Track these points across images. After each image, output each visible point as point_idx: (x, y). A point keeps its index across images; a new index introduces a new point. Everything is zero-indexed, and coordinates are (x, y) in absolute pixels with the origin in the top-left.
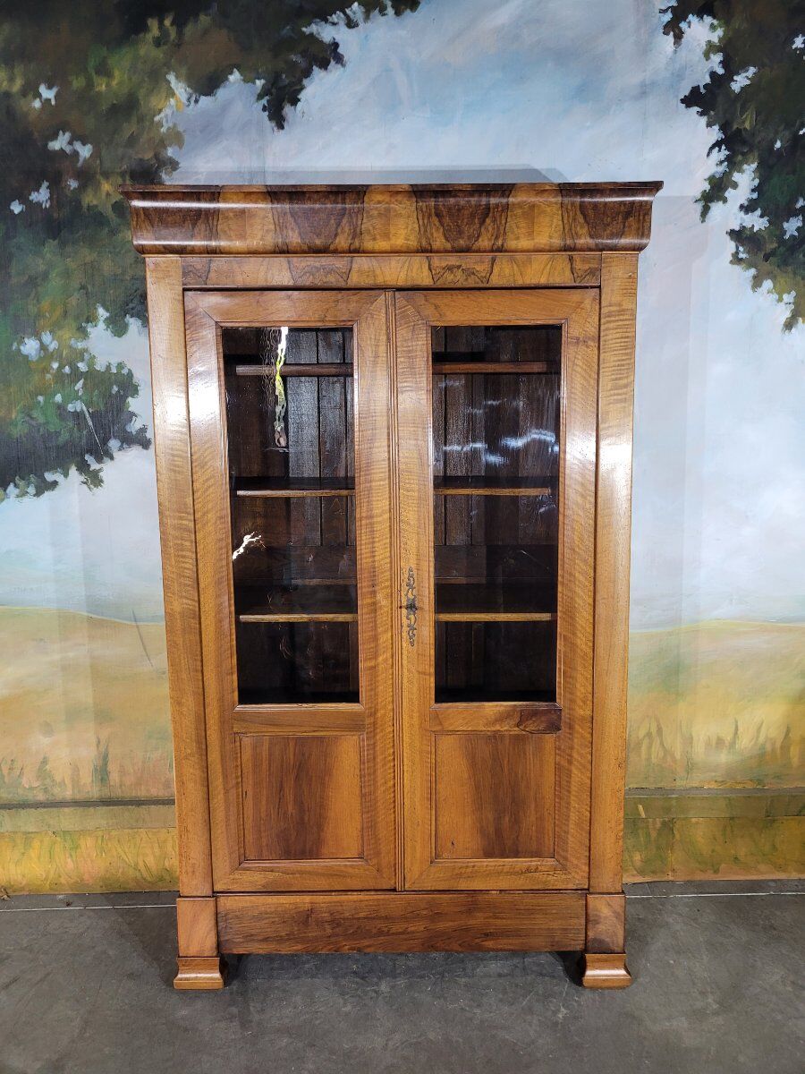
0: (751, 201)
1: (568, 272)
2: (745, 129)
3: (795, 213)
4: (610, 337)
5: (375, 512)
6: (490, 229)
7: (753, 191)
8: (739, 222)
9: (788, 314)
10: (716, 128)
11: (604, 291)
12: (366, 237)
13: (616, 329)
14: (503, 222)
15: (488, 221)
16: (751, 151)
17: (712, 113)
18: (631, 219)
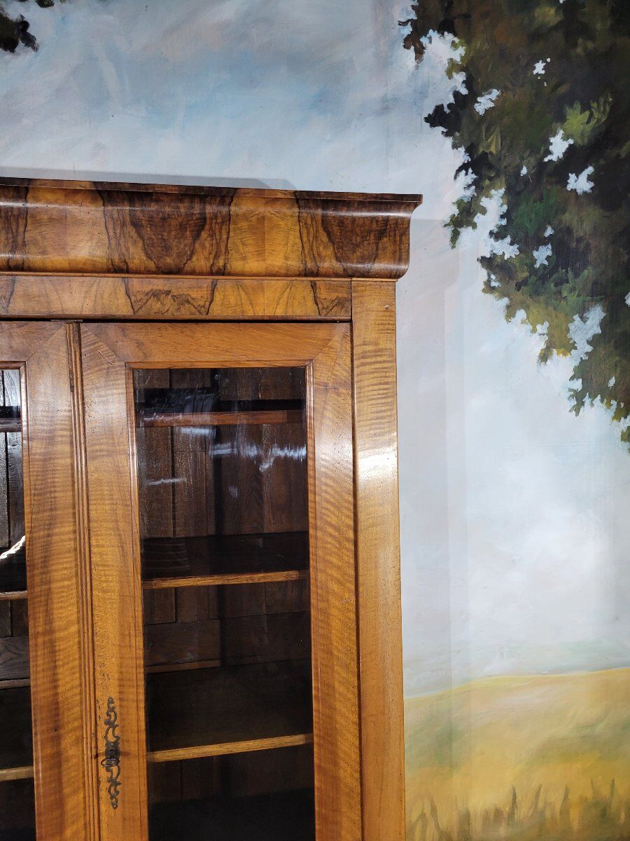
0: (500, 227)
1: (310, 303)
2: (491, 153)
3: (544, 242)
4: (366, 383)
5: (57, 624)
6: (207, 245)
7: (502, 217)
8: (490, 249)
9: (543, 346)
10: (462, 150)
11: (356, 326)
12: (33, 249)
13: (373, 373)
14: (224, 236)
15: (204, 235)
16: (498, 175)
17: (457, 134)
18: (385, 239)
